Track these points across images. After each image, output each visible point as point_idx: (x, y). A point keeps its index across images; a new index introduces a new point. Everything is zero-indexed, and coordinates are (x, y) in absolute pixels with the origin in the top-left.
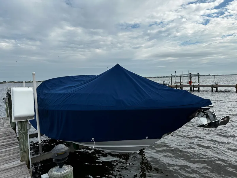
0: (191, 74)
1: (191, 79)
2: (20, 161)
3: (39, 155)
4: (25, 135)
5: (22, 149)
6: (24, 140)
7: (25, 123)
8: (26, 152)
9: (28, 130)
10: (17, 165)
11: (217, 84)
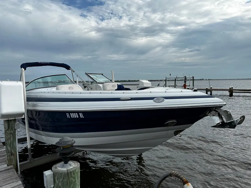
0: (186, 77)
1: (185, 82)
2: (6, 165)
3: (28, 161)
4: (13, 135)
5: (10, 152)
6: (11, 141)
7: (12, 122)
8: (13, 155)
9: (16, 130)
10: (3, 169)
11: (211, 88)
